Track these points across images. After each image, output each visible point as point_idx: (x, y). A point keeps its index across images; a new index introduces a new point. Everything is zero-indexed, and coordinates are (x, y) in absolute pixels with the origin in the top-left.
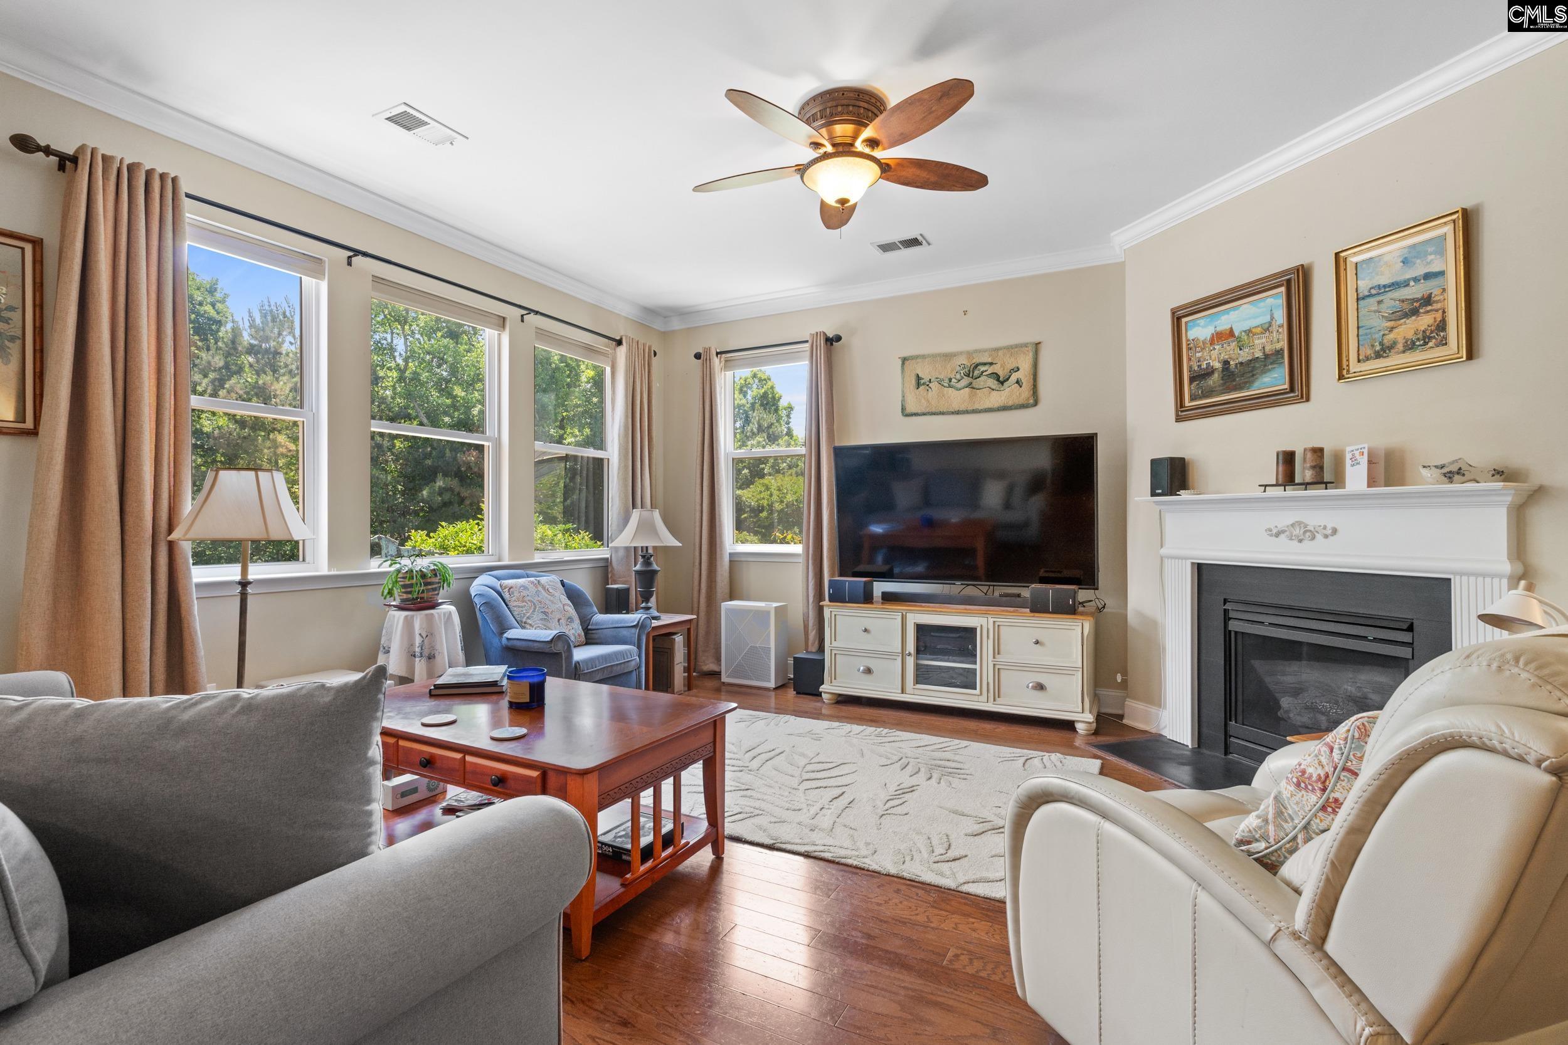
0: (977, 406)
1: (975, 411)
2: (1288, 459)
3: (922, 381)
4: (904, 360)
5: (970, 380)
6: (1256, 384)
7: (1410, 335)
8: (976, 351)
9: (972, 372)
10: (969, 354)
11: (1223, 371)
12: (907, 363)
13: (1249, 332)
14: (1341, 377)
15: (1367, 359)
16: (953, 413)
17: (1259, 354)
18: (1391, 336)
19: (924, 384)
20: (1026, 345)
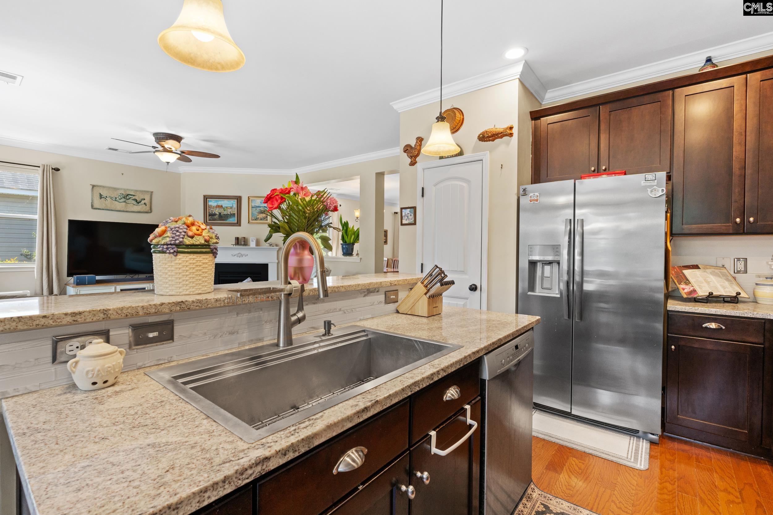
0: (128, 210)
1: (127, 212)
2: (237, 239)
3: (103, 196)
4: (93, 186)
5: (125, 200)
6: (228, 220)
7: (261, 217)
8: (128, 190)
9: (126, 197)
10: (125, 190)
11: (219, 215)
12: (95, 188)
13: (227, 207)
14: (248, 223)
15: (253, 220)
16: (117, 211)
17: (229, 213)
18: (258, 216)
19: (103, 198)
20: (148, 192)
